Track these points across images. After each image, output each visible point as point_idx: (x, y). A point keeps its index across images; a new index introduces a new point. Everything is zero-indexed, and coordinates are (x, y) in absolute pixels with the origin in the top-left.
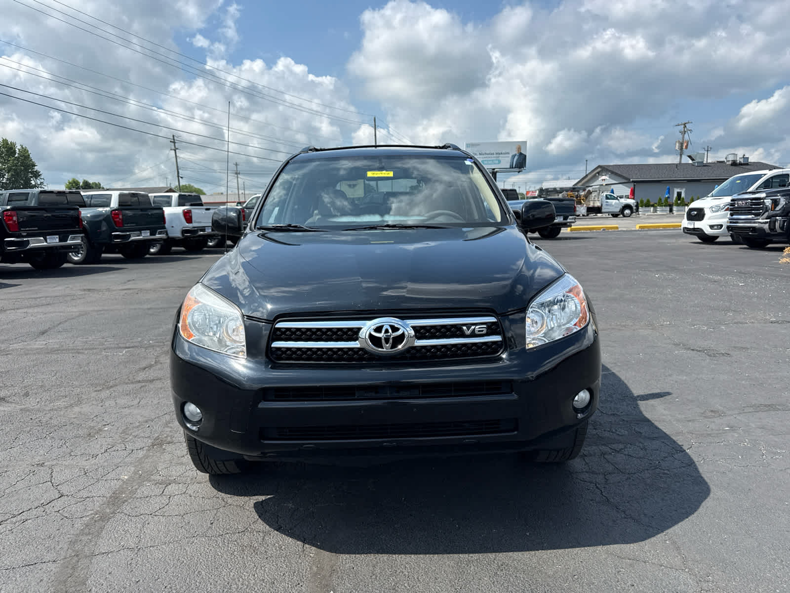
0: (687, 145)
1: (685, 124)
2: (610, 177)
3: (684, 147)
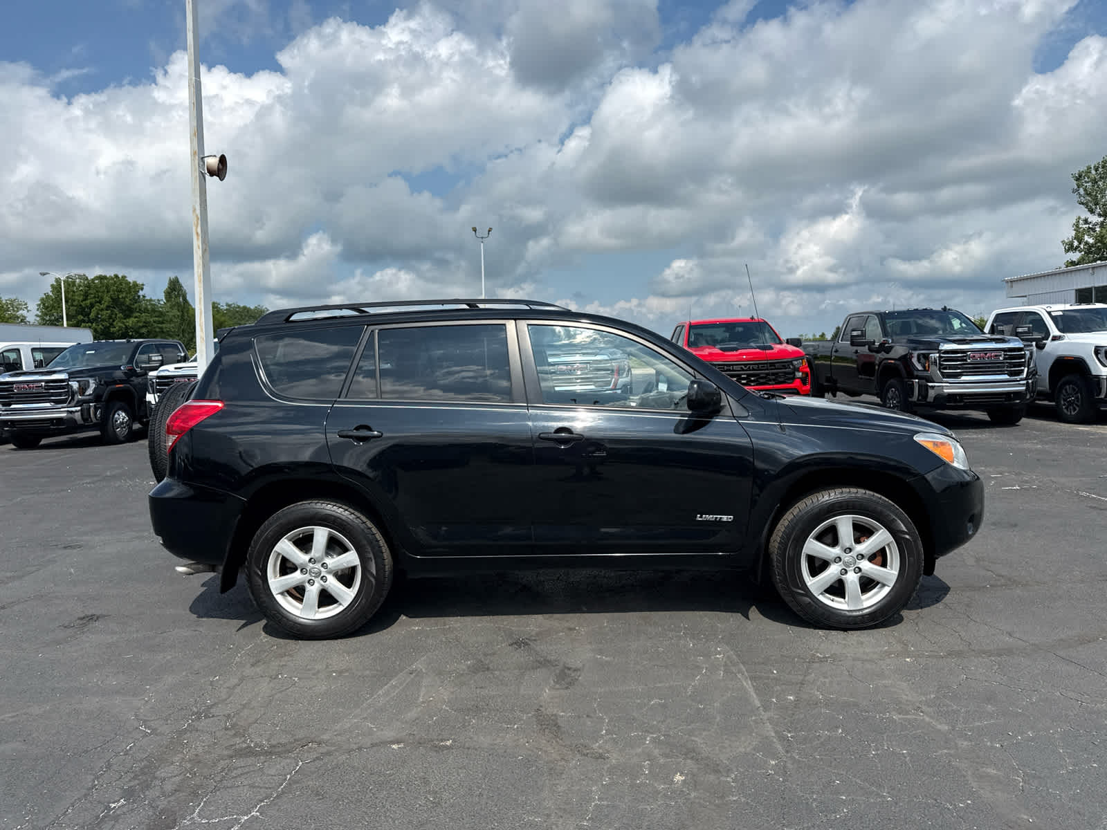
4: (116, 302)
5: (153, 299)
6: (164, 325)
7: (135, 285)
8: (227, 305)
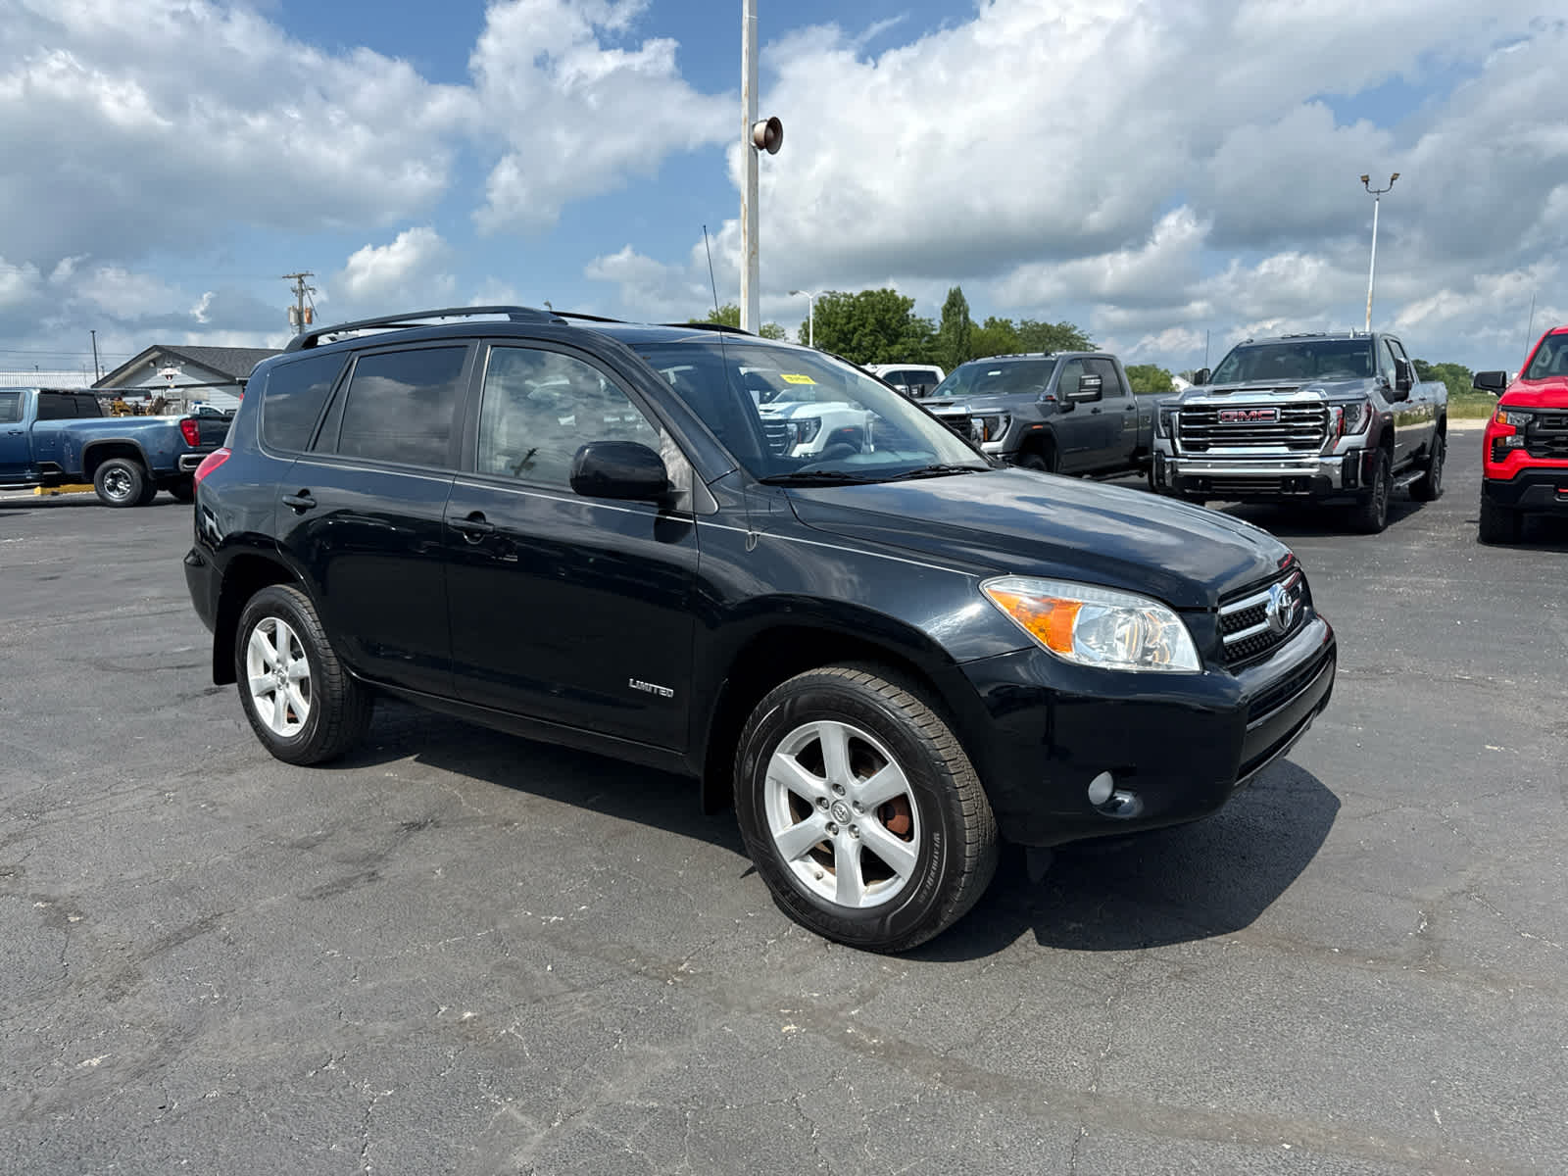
0: (311, 316)
1: (300, 277)
2: (183, 372)
3: (305, 320)
4: (882, 326)
5: (924, 318)
6: (933, 353)
7: (905, 300)
8: (1024, 323)
